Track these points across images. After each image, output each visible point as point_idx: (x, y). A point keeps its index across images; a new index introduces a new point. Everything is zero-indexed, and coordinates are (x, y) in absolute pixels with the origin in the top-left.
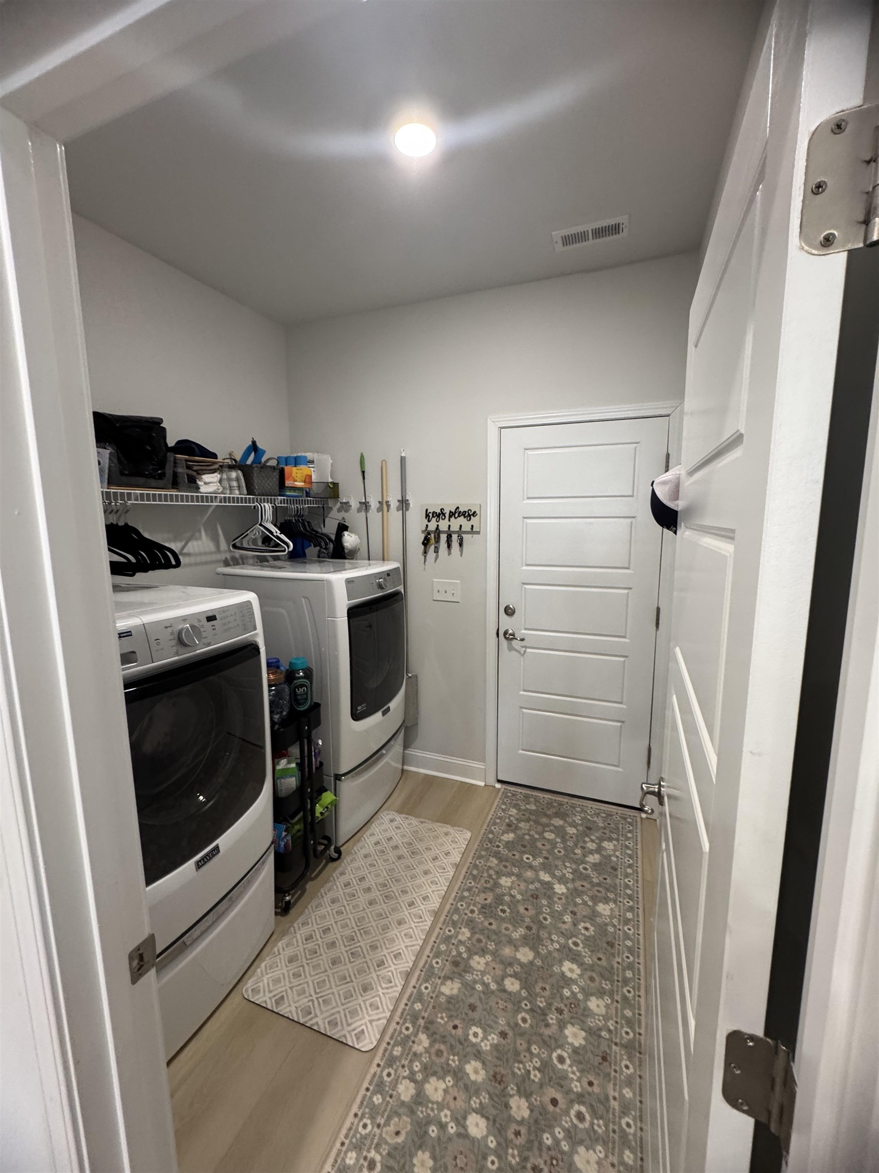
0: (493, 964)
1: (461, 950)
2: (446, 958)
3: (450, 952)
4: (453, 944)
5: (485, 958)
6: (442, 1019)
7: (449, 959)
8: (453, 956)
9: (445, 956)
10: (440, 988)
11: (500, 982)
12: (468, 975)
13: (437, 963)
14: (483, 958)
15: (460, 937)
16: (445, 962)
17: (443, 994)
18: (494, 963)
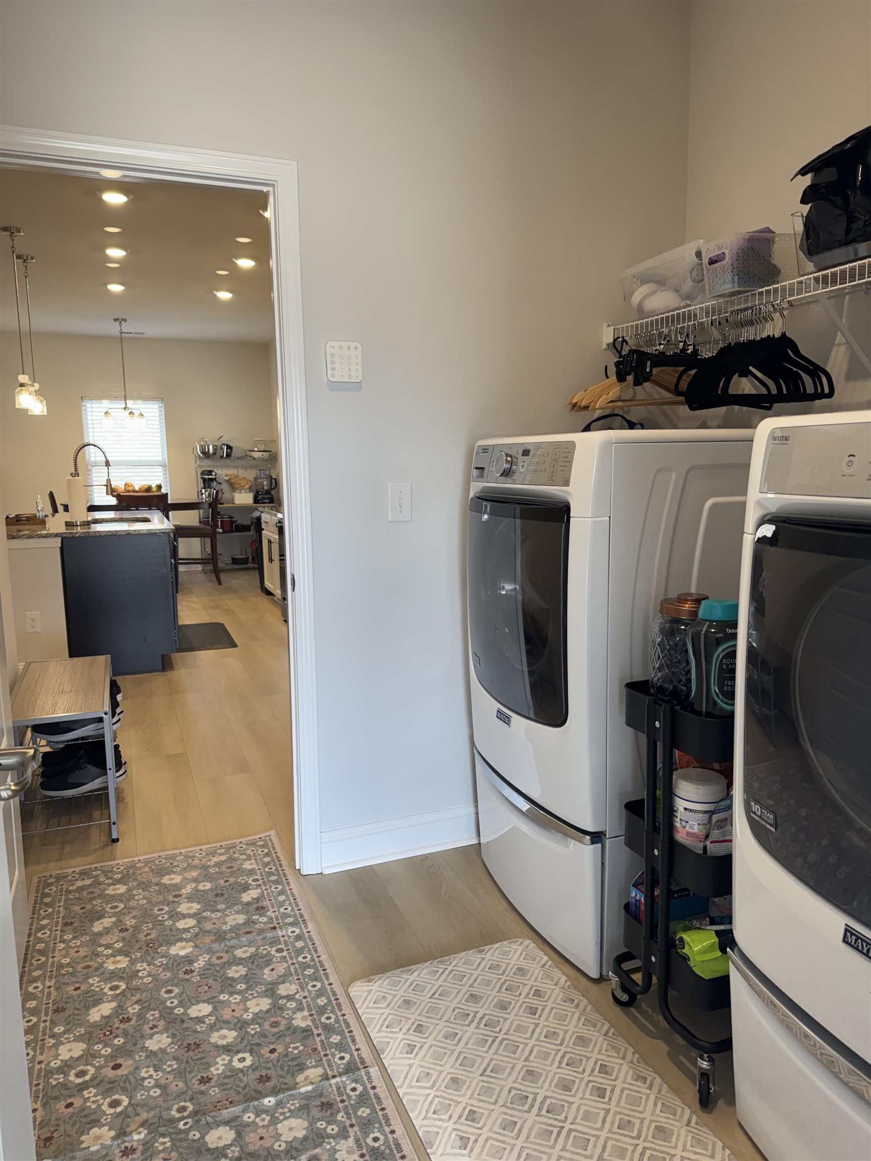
0: (266, 1143)
1: (334, 1127)
2: (346, 1103)
3: (347, 1113)
4: (352, 1126)
5: (286, 1142)
6: (296, 1048)
7: (341, 1105)
8: (339, 1111)
9: (351, 1105)
10: (324, 1069)
11: (240, 1128)
12: (297, 1105)
13: (354, 1089)
14: (290, 1139)
15: (351, 1142)
16: (345, 1097)
17: (315, 1067)
18: (268, 1145)
